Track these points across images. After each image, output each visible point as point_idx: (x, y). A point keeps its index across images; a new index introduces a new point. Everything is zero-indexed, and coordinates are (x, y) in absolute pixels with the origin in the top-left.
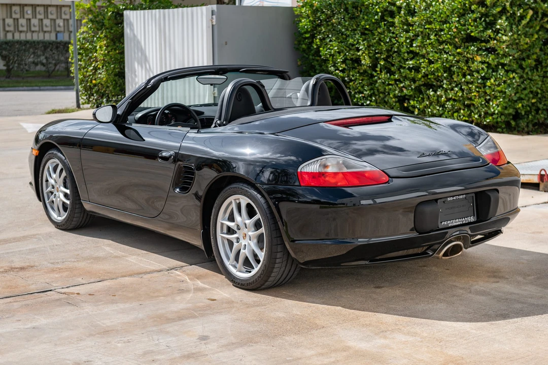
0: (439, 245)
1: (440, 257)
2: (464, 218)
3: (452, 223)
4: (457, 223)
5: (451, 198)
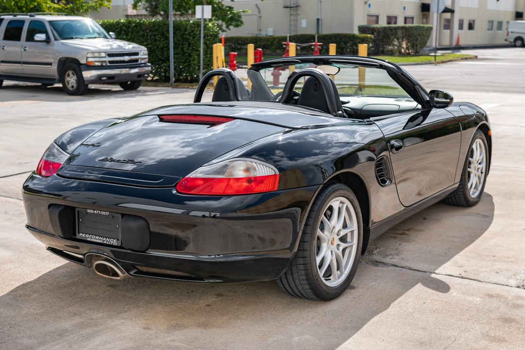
2: (106, 238)
3: (91, 238)
4: (97, 241)
5: (92, 210)
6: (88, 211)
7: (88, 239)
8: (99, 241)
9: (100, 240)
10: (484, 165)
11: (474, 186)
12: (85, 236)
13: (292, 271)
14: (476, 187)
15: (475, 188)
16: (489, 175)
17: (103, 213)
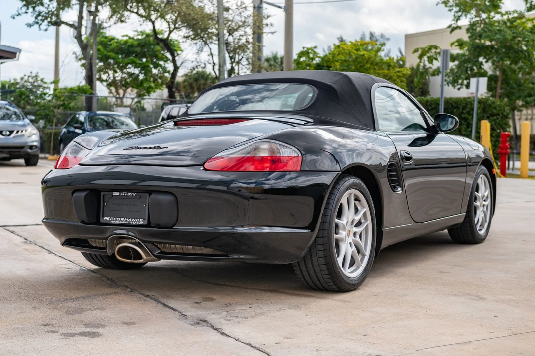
2: (132, 219)
3: (116, 220)
4: (122, 222)
5: (118, 193)
6: (115, 194)
7: (113, 222)
8: (124, 222)
9: (126, 221)
10: (488, 202)
11: (480, 223)
12: (110, 219)
13: (311, 254)
14: (482, 225)
15: (480, 226)
16: (494, 216)
17: (130, 194)
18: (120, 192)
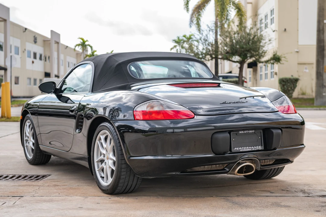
0: (233, 164)
1: (236, 174)
2: (254, 147)
3: (243, 149)
4: (247, 150)
5: (243, 132)
6: (240, 132)
7: (241, 150)
8: (249, 150)
9: (250, 149)
12: (239, 149)
17: (251, 131)
18: (244, 131)
